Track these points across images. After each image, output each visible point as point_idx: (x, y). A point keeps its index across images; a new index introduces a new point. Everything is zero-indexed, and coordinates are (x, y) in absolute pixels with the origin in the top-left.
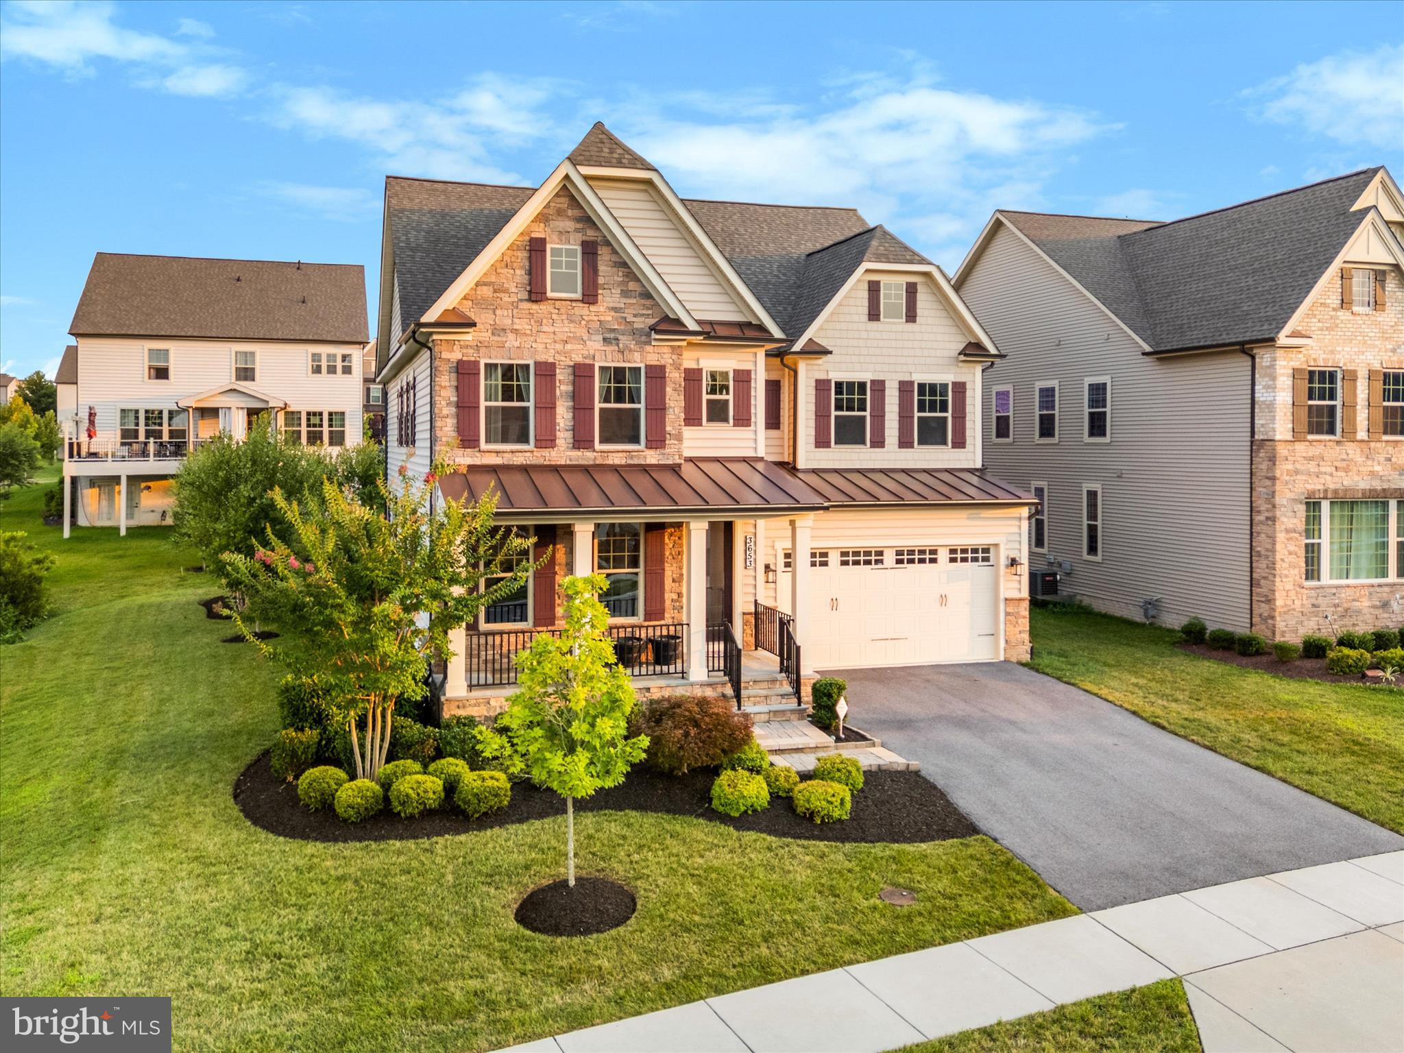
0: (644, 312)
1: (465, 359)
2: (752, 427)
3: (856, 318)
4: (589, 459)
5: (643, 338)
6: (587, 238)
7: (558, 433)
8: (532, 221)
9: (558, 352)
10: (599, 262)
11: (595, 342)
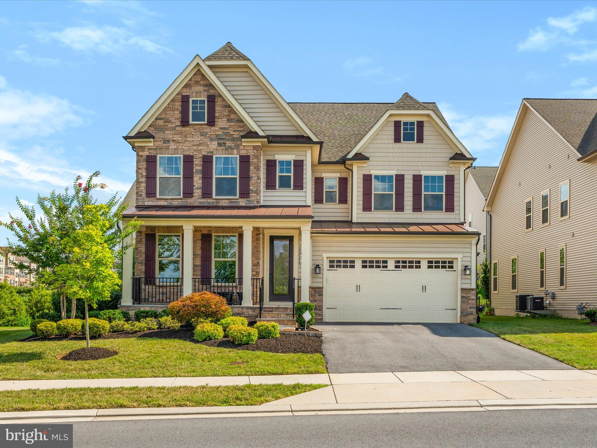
0: (239, 129)
1: (150, 155)
2: (304, 190)
3: (386, 141)
4: (210, 203)
5: (238, 142)
6: (210, 94)
7: (194, 190)
8: (183, 88)
9: (195, 151)
10: (216, 106)
11: (214, 145)
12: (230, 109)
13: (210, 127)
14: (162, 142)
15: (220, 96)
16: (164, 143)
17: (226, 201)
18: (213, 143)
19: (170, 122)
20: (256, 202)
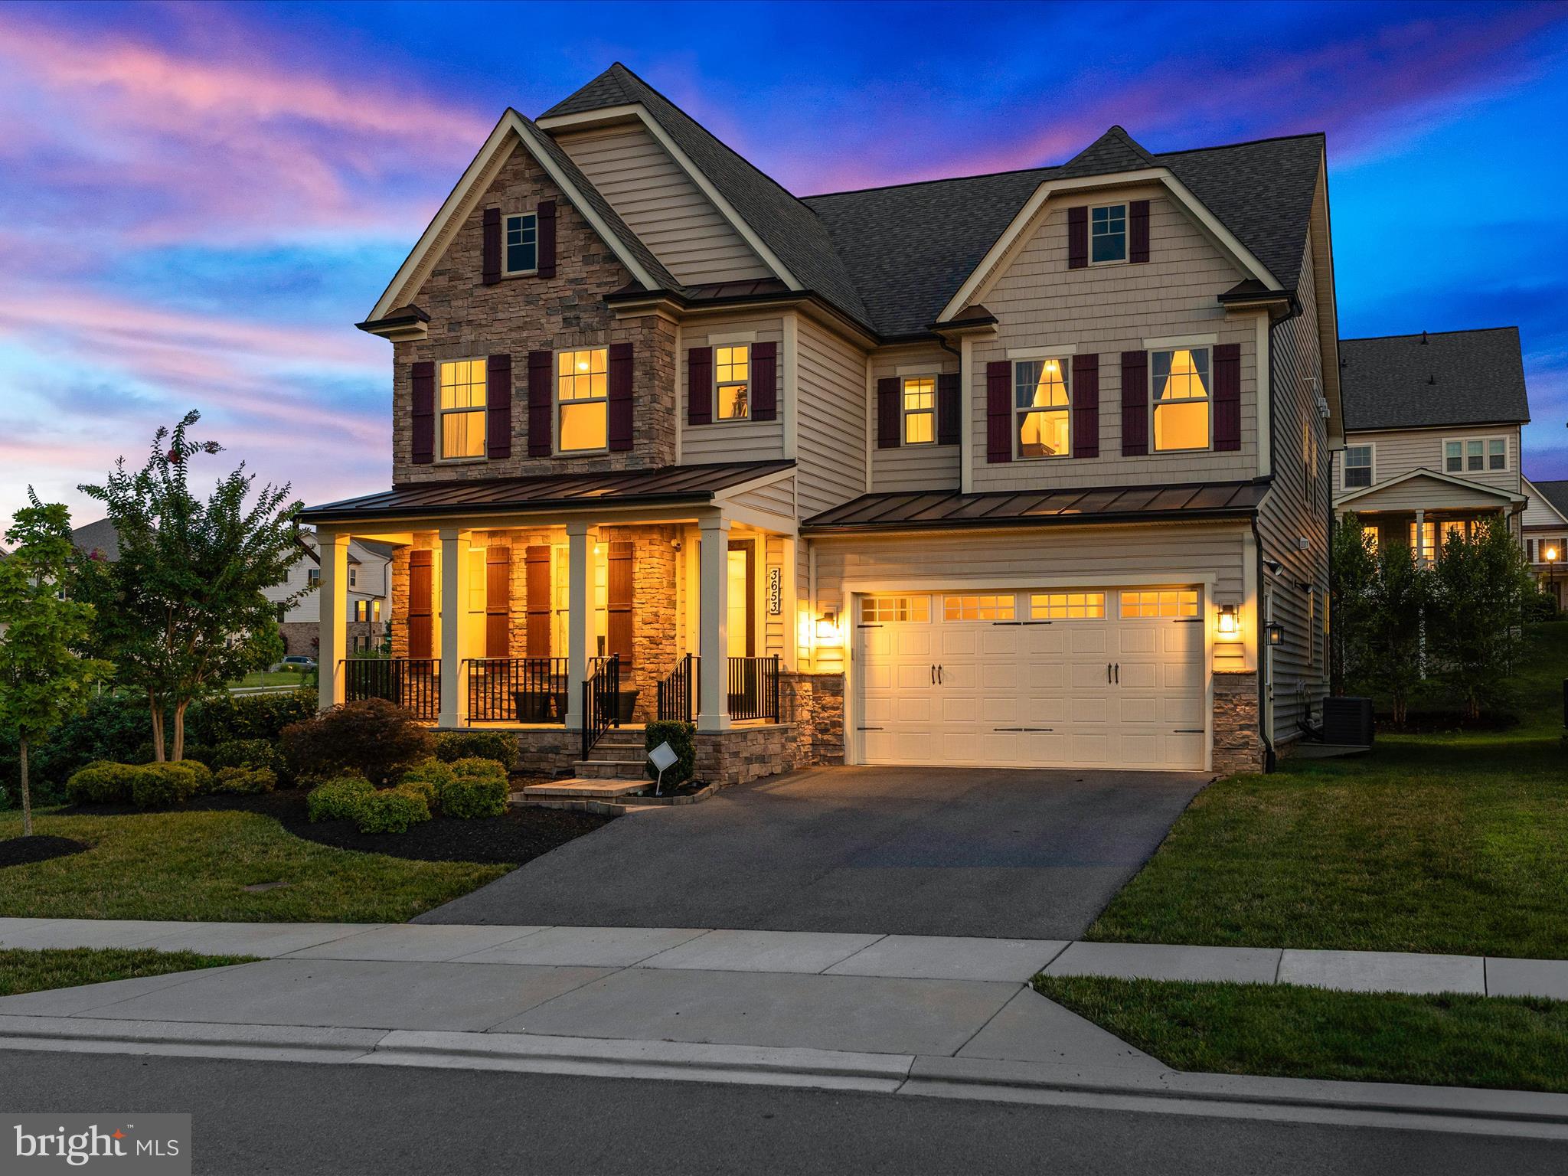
0: (610, 279)
1: (420, 361)
2: (779, 420)
3: (1050, 268)
4: (547, 469)
5: (608, 313)
6: (546, 200)
7: (513, 439)
8: (488, 191)
9: (513, 342)
10: (558, 227)
11: (554, 325)
12: (589, 231)
13: (546, 281)
14: (446, 327)
16: (449, 330)
17: (581, 462)
18: (553, 319)
20: (648, 460)
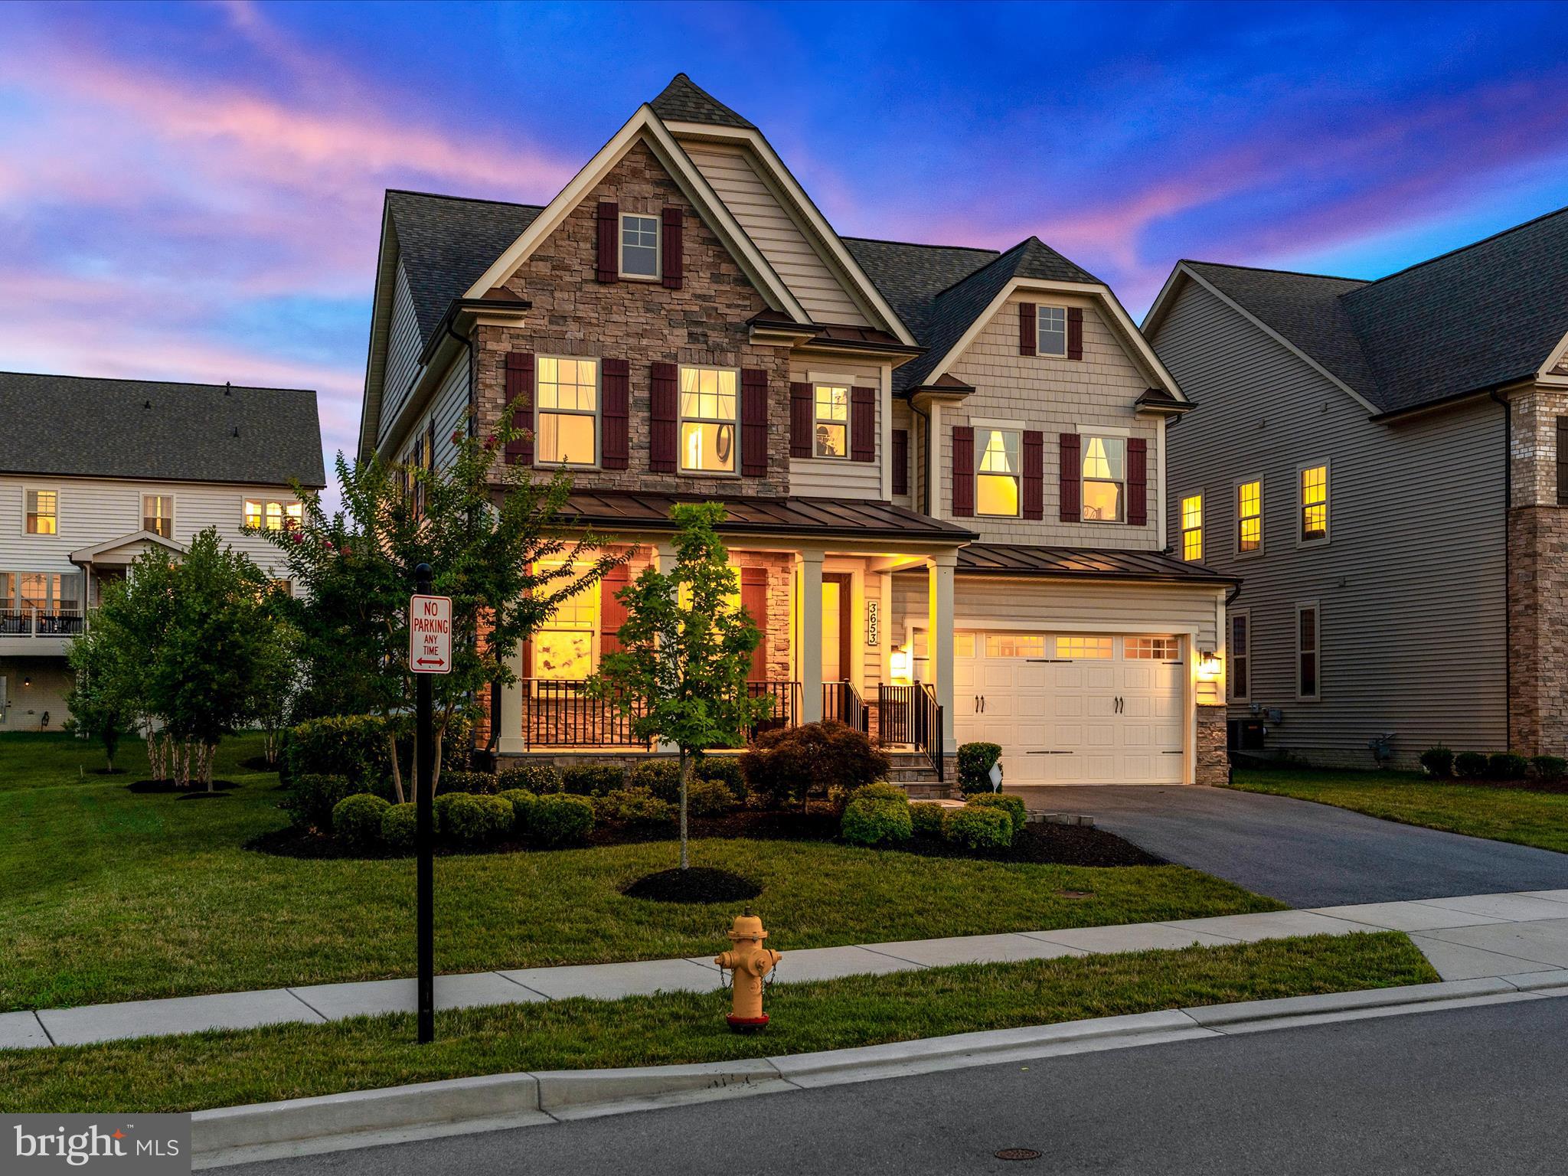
0: (740, 302)
1: (515, 351)
2: (876, 463)
3: (1004, 351)
4: (669, 485)
5: (739, 336)
6: (669, 207)
7: (631, 451)
8: (601, 183)
9: (631, 349)
10: (684, 238)
11: (678, 338)
12: (718, 249)
13: (669, 291)
14: (547, 319)
15: (695, 214)
16: (551, 322)
17: (709, 483)
18: (677, 332)
19: (567, 269)
20: (781, 489)
